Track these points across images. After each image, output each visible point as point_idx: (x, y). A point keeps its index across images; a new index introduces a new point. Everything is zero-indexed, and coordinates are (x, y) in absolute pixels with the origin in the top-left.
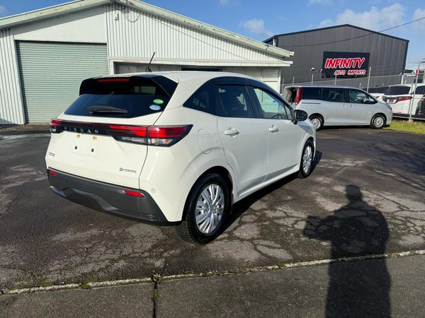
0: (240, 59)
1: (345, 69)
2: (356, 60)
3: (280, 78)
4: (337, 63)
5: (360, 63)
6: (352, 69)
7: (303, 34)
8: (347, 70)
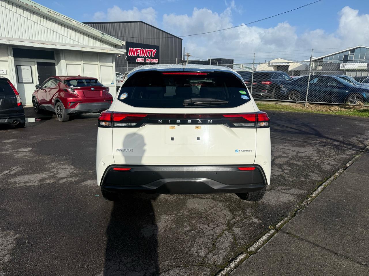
0: (77, 43)
1: (143, 57)
2: (150, 51)
3: (114, 63)
4: (137, 52)
5: (154, 53)
6: (148, 57)
7: (108, 24)
8: (145, 58)
